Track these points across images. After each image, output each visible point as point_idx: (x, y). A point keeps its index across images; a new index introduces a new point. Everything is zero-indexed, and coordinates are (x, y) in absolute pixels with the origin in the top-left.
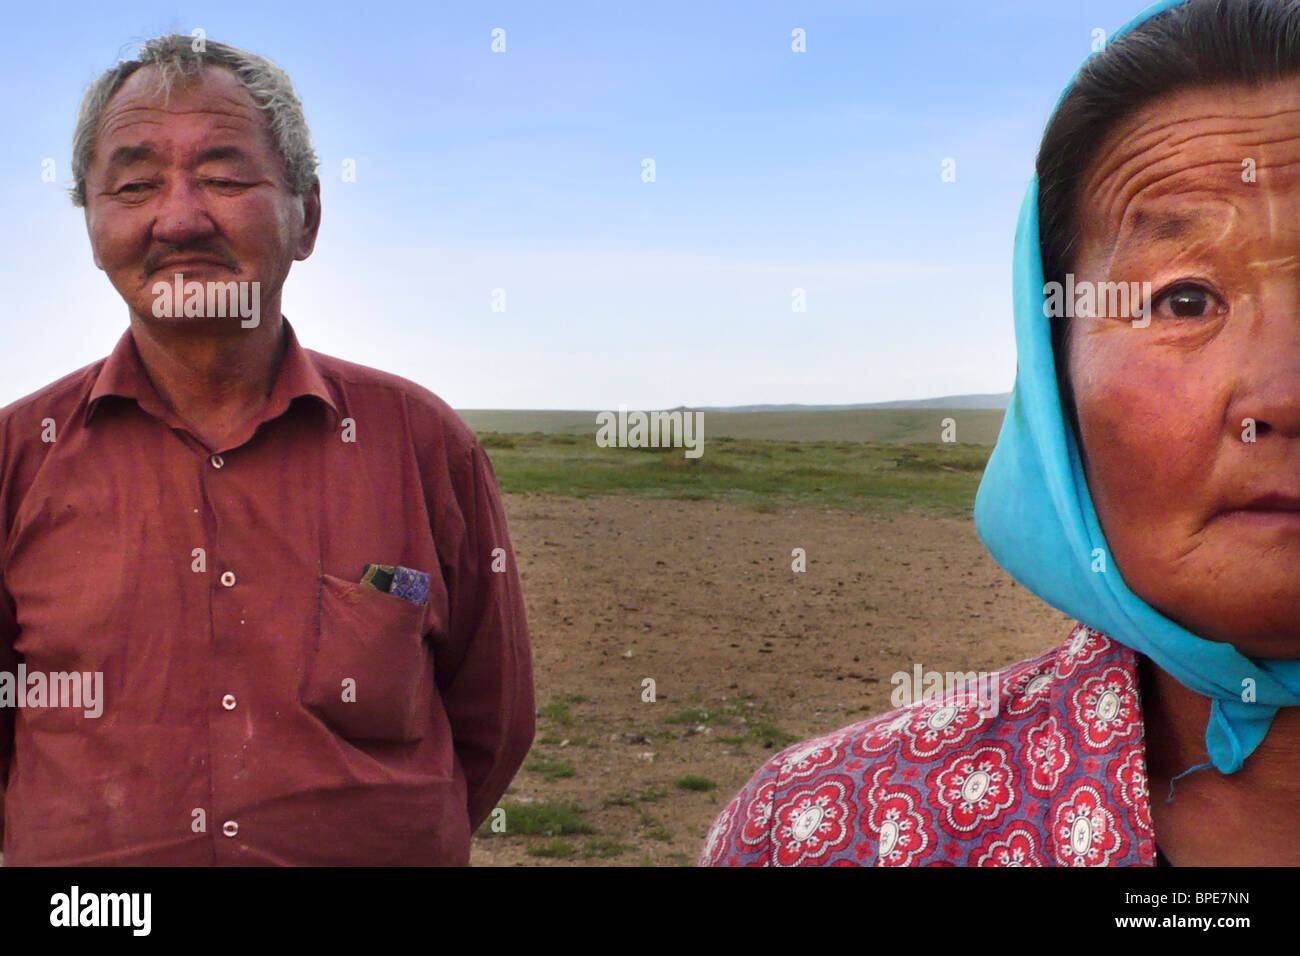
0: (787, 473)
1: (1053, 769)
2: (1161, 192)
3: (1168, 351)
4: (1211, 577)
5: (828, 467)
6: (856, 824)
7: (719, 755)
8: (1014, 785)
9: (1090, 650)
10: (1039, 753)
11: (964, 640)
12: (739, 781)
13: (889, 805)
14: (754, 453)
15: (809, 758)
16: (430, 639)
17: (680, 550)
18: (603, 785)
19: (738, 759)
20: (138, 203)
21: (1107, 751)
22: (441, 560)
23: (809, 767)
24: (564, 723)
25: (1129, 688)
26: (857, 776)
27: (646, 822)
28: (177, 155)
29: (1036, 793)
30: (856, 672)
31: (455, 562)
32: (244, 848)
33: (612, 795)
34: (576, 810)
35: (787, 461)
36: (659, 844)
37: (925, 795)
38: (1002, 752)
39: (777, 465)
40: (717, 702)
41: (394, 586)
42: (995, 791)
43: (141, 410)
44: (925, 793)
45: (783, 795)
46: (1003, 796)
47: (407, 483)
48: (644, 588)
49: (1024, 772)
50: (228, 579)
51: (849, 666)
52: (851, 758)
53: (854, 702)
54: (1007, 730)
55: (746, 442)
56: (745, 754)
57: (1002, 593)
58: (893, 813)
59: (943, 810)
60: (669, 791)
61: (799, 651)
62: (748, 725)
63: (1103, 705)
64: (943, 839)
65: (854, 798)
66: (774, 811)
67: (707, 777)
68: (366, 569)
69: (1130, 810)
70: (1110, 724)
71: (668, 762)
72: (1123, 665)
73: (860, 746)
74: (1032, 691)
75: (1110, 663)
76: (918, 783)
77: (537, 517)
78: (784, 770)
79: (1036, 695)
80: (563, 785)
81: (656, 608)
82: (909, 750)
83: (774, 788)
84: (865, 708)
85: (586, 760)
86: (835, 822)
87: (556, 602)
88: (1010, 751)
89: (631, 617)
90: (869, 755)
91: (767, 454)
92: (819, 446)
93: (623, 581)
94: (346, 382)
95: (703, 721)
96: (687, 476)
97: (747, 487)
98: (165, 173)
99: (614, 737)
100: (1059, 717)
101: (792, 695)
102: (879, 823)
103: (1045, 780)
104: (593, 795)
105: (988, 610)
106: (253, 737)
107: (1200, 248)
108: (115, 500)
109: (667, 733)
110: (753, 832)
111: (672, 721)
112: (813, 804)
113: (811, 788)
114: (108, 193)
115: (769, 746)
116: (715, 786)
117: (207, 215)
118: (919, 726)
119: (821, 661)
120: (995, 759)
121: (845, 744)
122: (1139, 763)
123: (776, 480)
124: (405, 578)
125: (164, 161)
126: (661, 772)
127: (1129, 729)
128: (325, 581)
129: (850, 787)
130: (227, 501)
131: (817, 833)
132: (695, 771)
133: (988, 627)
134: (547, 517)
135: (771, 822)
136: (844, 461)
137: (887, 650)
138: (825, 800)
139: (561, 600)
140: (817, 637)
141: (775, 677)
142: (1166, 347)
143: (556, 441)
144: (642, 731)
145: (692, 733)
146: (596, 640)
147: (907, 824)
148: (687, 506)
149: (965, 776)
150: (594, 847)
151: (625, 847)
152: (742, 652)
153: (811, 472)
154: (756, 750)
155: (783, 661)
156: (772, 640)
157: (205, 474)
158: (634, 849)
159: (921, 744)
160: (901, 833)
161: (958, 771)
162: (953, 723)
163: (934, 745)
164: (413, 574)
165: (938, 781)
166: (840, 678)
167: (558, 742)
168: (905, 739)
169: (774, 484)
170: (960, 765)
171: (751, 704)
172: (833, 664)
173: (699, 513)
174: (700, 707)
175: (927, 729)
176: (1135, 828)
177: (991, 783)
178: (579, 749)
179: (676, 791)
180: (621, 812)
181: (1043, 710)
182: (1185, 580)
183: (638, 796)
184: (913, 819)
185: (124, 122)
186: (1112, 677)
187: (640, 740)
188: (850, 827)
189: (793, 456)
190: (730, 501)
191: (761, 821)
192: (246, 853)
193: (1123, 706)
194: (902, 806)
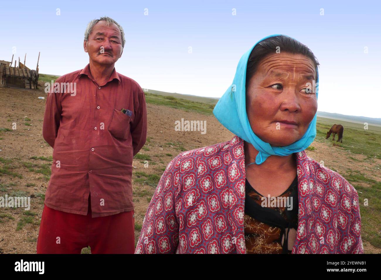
0: (191, 106)
1: (229, 161)
2: (277, 68)
3: (273, 94)
4: (271, 132)
5: (198, 106)
6: (194, 166)
7: (174, 151)
8: (222, 163)
9: (236, 142)
10: (226, 158)
11: (216, 138)
12: (176, 155)
13: (200, 163)
14: (186, 102)
15: (187, 154)
16: (131, 123)
17: (172, 116)
18: (154, 153)
19: (177, 152)
20: (100, 42)
21: (238, 159)
22: (134, 110)
23: (187, 156)
24: (149, 142)
25: (242, 149)
26: (195, 158)
27: (160, 160)
28: (108, 35)
29: (225, 165)
30: (198, 141)
31: (137, 111)
32: (95, 153)
33: (155, 155)
34: (149, 156)
35: (192, 104)
36: (162, 164)
37: (207, 163)
38: (220, 157)
39: (190, 105)
40: (175, 142)
41: (126, 113)
42: (218, 163)
43: (88, 77)
44: (207, 162)
45: (182, 160)
46: (220, 164)
47: (131, 96)
48: (165, 121)
49: (223, 161)
50: (99, 108)
51: (197, 139)
52: (194, 155)
53: (197, 145)
54: (220, 153)
55: (185, 100)
56: (178, 151)
57: (224, 131)
58: (201, 165)
59: (209, 165)
60: (165, 155)
61: (189, 136)
62: (179, 146)
63: (238, 151)
64: (209, 170)
65: (194, 162)
66: (180, 163)
67: (171, 154)
68: (122, 109)
69: (242, 170)
70: (239, 155)
71: (165, 151)
72: (242, 145)
73: (196, 153)
74: (225, 147)
75: (239, 145)
76: (205, 160)
77: (149, 107)
78: (182, 156)
79: (226, 148)
80: (147, 152)
81: (167, 125)
82: (204, 155)
83: (181, 159)
84: (199, 147)
85: (152, 148)
86: (191, 165)
87: (150, 122)
88: (221, 157)
89: (162, 126)
90: (197, 155)
91: (188, 103)
92: (197, 103)
93: (162, 120)
94: (123, 78)
95: (172, 145)
96: (175, 104)
97: (184, 107)
98: (105, 38)
99: (157, 145)
100: (230, 152)
101: (187, 143)
102: (198, 166)
103: (227, 163)
104: (152, 154)
105: (221, 134)
106: (99, 135)
107: (282, 79)
108: (81, 92)
109: (166, 146)
110: (177, 166)
111: (167, 144)
112: (187, 162)
113: (187, 159)
114: (94, 39)
115: (182, 151)
116: (172, 156)
117: (111, 47)
118: (206, 151)
119: (193, 138)
120: (218, 158)
121: (193, 152)
122: (244, 162)
123: (190, 107)
124: (128, 112)
125: (106, 36)
126: (164, 152)
127: (242, 156)
128: (115, 110)
129: (194, 160)
130: (100, 94)
131: (188, 167)
132: (169, 153)
133: (221, 136)
134: (151, 107)
135: (180, 164)
136: (201, 106)
137: (204, 138)
138: (189, 162)
139: (151, 121)
140: (192, 134)
141: (185, 139)
142: (273, 93)
143: (154, 95)
144: (162, 145)
145: (170, 146)
146: (156, 129)
147: (203, 167)
148: (174, 109)
149: (213, 160)
150: (151, 163)
151: (156, 164)
152: (180, 134)
153: (195, 107)
154: (180, 151)
155: (186, 137)
156: (185, 133)
157: (97, 90)
158: (158, 164)
159: (206, 154)
160: (202, 168)
161: (212, 159)
162: (212, 151)
163: (208, 154)
164: (130, 111)
165: (209, 161)
166: (195, 141)
167: (147, 145)
168: (204, 153)
169: (189, 108)
170: (212, 158)
171: (180, 143)
172: (194, 139)
173: (176, 110)
174: (172, 142)
175: (207, 151)
176: (242, 172)
177: (218, 162)
178: (151, 146)
179: (166, 156)
180: (156, 158)
181: (227, 151)
182: (266, 132)
183: (159, 155)
184: (204, 166)
185: (99, 28)
186: (240, 147)
187: (161, 146)
188: (193, 166)
189: (192, 103)
190: (181, 109)
191: (178, 164)
192: (95, 154)
193: (241, 152)
194: (203, 164)
